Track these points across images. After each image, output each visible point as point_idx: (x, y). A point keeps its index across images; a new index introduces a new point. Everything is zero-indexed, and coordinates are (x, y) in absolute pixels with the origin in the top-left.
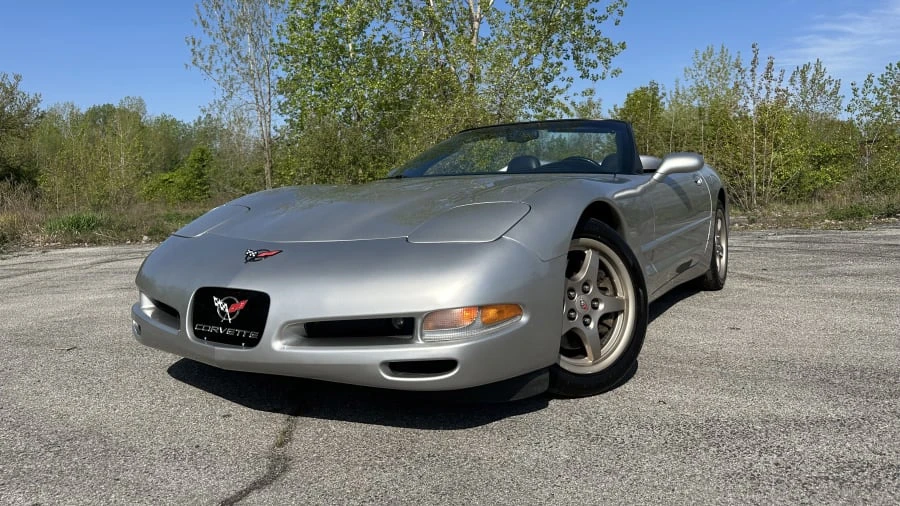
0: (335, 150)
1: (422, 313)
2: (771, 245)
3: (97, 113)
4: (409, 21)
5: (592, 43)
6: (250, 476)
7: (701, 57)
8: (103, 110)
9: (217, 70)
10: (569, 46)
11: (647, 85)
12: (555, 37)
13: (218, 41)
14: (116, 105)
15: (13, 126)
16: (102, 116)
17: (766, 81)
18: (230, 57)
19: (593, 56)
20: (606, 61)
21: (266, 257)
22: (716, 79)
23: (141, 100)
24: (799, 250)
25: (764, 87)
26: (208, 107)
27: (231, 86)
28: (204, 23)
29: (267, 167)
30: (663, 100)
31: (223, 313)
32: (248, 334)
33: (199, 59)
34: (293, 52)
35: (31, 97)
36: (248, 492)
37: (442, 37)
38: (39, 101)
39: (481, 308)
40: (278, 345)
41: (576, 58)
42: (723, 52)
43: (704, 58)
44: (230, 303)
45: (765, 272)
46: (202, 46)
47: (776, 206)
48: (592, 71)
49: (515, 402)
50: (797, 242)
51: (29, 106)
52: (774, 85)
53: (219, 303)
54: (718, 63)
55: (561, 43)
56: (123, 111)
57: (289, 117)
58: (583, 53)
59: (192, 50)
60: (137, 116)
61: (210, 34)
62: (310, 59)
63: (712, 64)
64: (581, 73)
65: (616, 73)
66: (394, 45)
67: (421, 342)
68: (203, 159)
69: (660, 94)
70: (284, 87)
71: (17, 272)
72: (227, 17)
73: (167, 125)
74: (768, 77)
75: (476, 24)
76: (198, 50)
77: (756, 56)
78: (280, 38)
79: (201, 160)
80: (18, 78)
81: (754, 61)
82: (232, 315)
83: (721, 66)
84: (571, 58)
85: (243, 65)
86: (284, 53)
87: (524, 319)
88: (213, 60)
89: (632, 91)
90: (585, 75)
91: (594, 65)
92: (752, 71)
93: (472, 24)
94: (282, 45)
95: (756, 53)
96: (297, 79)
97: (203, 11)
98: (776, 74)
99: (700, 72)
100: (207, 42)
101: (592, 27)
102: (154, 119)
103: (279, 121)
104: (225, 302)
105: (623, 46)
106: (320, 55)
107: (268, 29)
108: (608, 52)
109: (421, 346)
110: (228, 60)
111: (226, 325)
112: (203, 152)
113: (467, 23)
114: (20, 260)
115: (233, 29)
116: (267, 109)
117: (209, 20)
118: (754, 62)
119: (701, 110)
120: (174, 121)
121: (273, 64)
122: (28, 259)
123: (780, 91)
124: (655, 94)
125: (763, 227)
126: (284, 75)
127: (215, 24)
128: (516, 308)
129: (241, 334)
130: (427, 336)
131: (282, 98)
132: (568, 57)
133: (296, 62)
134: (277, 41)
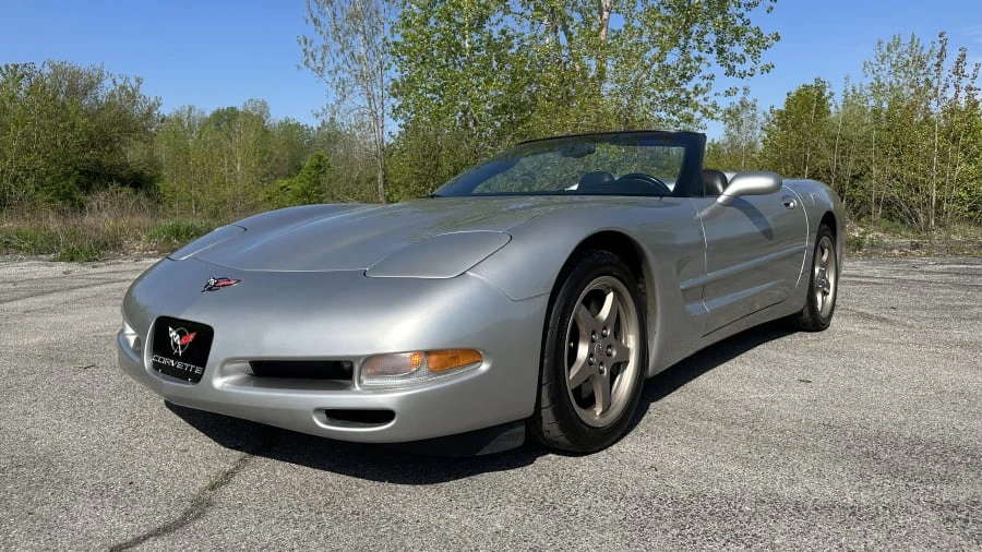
0: (434, 159)
1: (359, 357)
2: (923, 277)
3: (221, 117)
4: (528, 13)
5: (738, 34)
6: (159, 521)
7: (885, 50)
8: (227, 113)
9: (330, 72)
10: (711, 38)
11: (811, 82)
12: (695, 28)
13: (330, 40)
14: (240, 108)
15: (136, 130)
16: (226, 118)
17: (955, 78)
18: (341, 57)
19: (738, 49)
20: (756, 55)
21: (223, 286)
22: (903, 75)
23: (264, 103)
24: (954, 284)
25: (952, 85)
26: (320, 111)
27: (343, 90)
28: (315, 21)
29: (380, 176)
30: (830, 101)
31: (175, 345)
32: (194, 369)
33: (311, 60)
34: (408, 51)
35: (152, 100)
36: (145, 538)
37: (565, 28)
38: (159, 105)
39: (428, 353)
40: (219, 383)
41: (721, 52)
42: (913, 40)
43: (888, 49)
44: (182, 334)
45: (893, 311)
46: (314, 46)
47: (957, 227)
48: (739, 68)
49: (484, 457)
50: (957, 274)
51: (150, 109)
52: (965, 83)
53: (173, 334)
54: (906, 56)
55: (702, 34)
56: (247, 114)
57: (403, 122)
58: (727, 46)
59: (305, 50)
60: (260, 119)
61: (321, 32)
62: (424, 59)
63: (899, 57)
64: (725, 69)
65: (767, 69)
66: (515, 41)
67: (358, 388)
68: (320, 166)
69: (827, 94)
70: (397, 90)
71: (98, 282)
72: (338, 12)
73: (291, 129)
74: (958, 72)
75: (606, 14)
76: (310, 50)
77: (943, 48)
78: (393, 36)
79: (319, 167)
80: (139, 81)
81: (941, 54)
82: (183, 347)
83: (911, 59)
84: (715, 51)
85: (357, 67)
86: (397, 50)
87: (485, 367)
88: (326, 61)
89: (794, 91)
90: (731, 72)
91: (742, 60)
92: (938, 65)
93: (601, 14)
94: (395, 44)
95: (944, 43)
96: (411, 81)
97: (314, 7)
98: (969, 70)
99: (883, 67)
100: (319, 41)
101: (741, 16)
102: (277, 122)
103: (393, 127)
104: (178, 333)
105: (777, 38)
106: (435, 53)
107: (380, 26)
108: (758, 43)
109: (358, 393)
110: (340, 60)
111: (176, 358)
112: (320, 158)
113: (595, 13)
114: (111, 268)
115: (346, 26)
116: (379, 113)
117: (321, 18)
118: (940, 56)
119: (876, 112)
120: (297, 126)
121: (386, 65)
122: (117, 268)
123: (971, 89)
124: (821, 94)
125: (928, 255)
126: (397, 76)
127: (326, 20)
128: (473, 354)
129: (189, 368)
130: (366, 382)
131: (396, 102)
132: (711, 50)
133: (410, 61)
134: (390, 40)
